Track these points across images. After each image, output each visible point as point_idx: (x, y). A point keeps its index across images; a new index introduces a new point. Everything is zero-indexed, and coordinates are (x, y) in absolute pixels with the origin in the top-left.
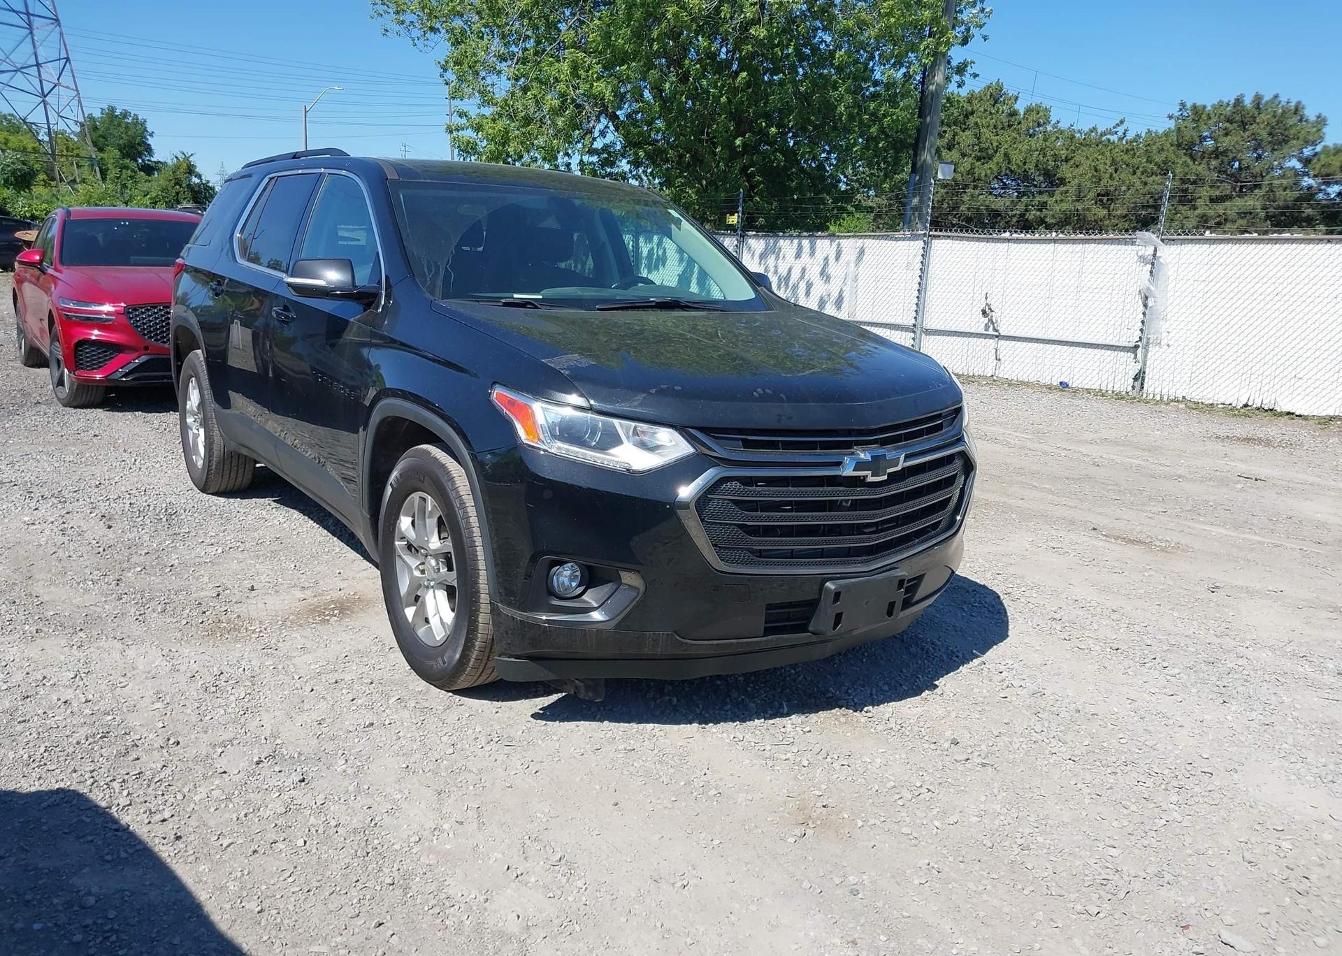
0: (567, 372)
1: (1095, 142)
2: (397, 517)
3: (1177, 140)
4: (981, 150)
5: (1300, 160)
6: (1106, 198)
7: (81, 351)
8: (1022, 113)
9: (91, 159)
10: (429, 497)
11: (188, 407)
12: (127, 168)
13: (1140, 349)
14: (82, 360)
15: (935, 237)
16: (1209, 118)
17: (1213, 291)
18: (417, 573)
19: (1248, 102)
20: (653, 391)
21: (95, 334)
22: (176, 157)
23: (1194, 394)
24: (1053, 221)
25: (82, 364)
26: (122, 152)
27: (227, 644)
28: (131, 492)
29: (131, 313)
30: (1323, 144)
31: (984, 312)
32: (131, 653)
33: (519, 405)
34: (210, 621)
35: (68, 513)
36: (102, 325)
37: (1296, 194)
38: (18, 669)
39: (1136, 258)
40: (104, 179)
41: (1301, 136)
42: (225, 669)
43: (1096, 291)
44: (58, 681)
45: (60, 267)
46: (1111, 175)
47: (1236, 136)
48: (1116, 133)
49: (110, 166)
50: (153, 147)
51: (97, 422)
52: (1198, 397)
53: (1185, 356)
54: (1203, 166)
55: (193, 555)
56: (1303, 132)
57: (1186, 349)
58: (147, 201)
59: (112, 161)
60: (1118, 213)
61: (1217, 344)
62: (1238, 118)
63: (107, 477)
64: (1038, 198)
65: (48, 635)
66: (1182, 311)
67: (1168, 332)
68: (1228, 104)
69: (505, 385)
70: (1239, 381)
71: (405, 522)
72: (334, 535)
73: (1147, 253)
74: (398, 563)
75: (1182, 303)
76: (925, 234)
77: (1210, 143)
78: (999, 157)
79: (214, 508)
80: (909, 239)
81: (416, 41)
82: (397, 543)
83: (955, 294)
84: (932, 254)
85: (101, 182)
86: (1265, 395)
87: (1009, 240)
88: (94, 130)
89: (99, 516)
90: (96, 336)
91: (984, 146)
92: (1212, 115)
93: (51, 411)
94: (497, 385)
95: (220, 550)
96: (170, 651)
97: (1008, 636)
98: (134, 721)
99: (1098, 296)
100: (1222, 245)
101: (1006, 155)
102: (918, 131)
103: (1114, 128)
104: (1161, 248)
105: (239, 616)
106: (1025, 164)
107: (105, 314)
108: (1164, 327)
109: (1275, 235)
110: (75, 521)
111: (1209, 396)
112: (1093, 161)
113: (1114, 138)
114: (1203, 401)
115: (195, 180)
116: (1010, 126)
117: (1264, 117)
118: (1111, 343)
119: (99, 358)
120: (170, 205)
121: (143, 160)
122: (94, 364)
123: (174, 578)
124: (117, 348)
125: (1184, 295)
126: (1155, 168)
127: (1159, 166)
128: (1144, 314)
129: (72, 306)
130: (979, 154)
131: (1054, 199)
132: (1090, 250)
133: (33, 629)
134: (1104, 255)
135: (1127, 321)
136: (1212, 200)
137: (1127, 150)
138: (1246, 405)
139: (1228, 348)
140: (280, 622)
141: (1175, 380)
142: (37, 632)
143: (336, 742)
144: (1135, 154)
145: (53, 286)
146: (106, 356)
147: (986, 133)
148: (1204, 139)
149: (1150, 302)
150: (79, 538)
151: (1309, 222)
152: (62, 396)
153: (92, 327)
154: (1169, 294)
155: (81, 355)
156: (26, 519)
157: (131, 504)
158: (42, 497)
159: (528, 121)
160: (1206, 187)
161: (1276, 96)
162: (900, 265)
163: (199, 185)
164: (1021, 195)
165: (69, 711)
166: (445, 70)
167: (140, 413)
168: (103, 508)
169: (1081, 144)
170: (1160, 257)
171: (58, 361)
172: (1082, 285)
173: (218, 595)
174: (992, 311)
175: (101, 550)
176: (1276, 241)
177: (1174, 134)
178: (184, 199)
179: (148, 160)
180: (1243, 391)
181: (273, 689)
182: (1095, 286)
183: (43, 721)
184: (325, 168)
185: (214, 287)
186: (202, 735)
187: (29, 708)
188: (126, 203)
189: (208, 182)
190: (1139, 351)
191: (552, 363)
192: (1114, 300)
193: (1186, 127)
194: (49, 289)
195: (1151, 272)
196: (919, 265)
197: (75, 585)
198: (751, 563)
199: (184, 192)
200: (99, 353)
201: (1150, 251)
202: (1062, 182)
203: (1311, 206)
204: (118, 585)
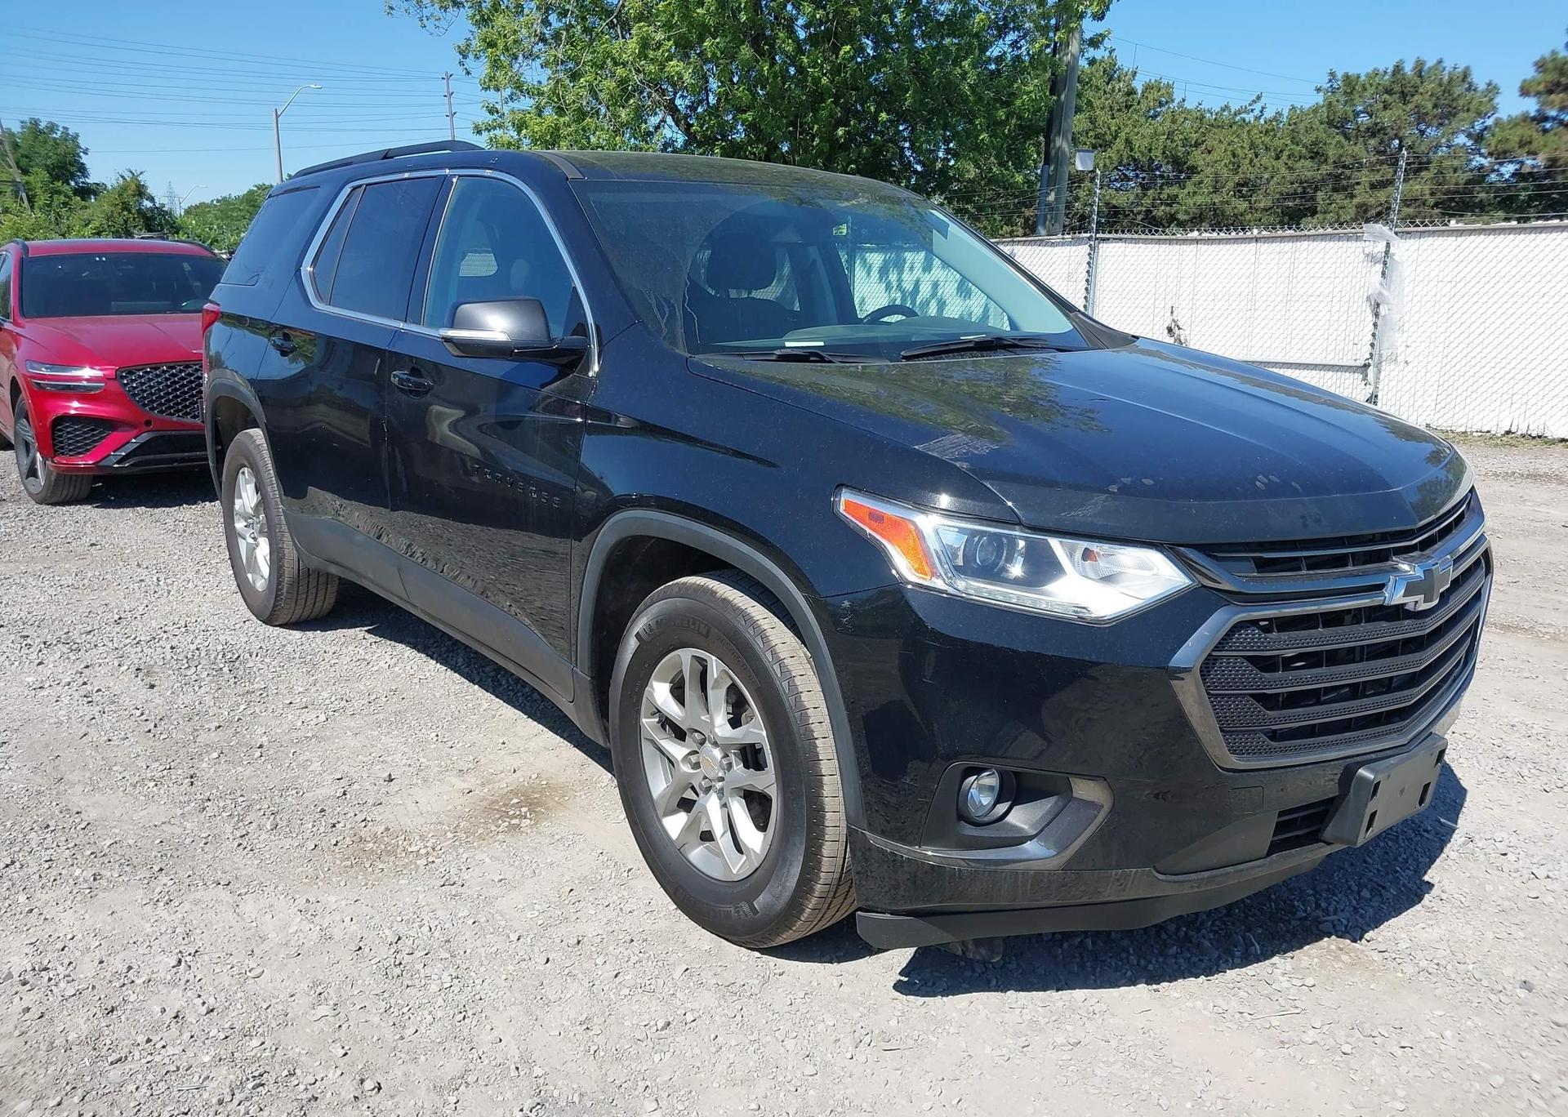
0: (965, 465)
1: (1228, 123)
2: (645, 682)
3: (1328, 117)
4: (1096, 137)
5: (1469, 136)
6: (1246, 189)
7: (60, 430)
8: (1140, 91)
9: (14, 183)
10: (714, 658)
11: (237, 507)
12: (59, 192)
13: (1371, 368)
14: (61, 442)
15: (1104, 240)
16: (1365, 89)
17: (1462, 293)
18: (686, 769)
19: (1408, 68)
20: (1114, 489)
21: (75, 406)
22: (122, 177)
23: (1440, 421)
24: (1186, 217)
25: (62, 448)
26: (51, 175)
27: (385, 880)
28: (166, 629)
29: (126, 377)
30: (1496, 115)
31: (1170, 330)
32: (249, 907)
33: (890, 519)
34: (348, 841)
35: (87, 667)
36: (84, 395)
37: (1469, 175)
38: (83, 954)
39: (1362, 256)
40: (32, 207)
41: (1472, 107)
42: (402, 929)
43: (1311, 299)
44: (153, 972)
45: (21, 320)
46: (1251, 161)
47: (1397, 109)
48: (1252, 110)
49: (38, 191)
50: (88, 166)
51: (89, 525)
52: (1445, 424)
53: (1428, 375)
54: (1359, 146)
55: (285, 726)
56: (1474, 103)
57: (1430, 366)
58: (88, 231)
59: (40, 185)
60: (1262, 205)
61: (1469, 358)
62: (1397, 88)
63: (128, 608)
64: (1167, 191)
65: (113, 885)
66: (1423, 320)
67: (1407, 347)
68: (1385, 72)
69: (857, 488)
70: (1498, 403)
71: (660, 692)
72: (472, 681)
73: (1376, 250)
74: (647, 750)
75: (1423, 310)
76: (1090, 238)
77: (1363, 119)
78: (1119, 144)
79: (289, 648)
80: (1070, 244)
81: (425, 22)
82: (644, 720)
83: (1132, 309)
84: (1099, 262)
85: (29, 212)
86: (1532, 419)
87: (1197, 241)
88: (14, 149)
89: (133, 669)
90: (76, 409)
91: (1100, 131)
92: (1368, 86)
93: (23, 513)
94: (844, 490)
95: (322, 718)
96: (308, 901)
97: (1465, 790)
98: (296, 1045)
99: (1313, 306)
100: (1472, 237)
101: (1128, 142)
102: (1051, 112)
103: (1250, 105)
104: (1396, 243)
105: (387, 829)
106: (1150, 150)
107: (87, 380)
108: (1401, 340)
109: (1540, 222)
110: (100, 679)
111: (1460, 423)
112: (1229, 144)
113: (1250, 117)
114: (1453, 428)
115: (147, 204)
116: (1128, 107)
117: (1429, 86)
118: (1332, 363)
119: (85, 439)
120: (117, 234)
121: (76, 183)
122: (79, 447)
123: (269, 767)
124: (109, 424)
125: (1425, 299)
126: (1304, 151)
127: (1307, 148)
128: (1375, 325)
129: (44, 371)
130: (1094, 141)
131: (1186, 191)
132: (1302, 249)
133: (89, 874)
134: (1321, 255)
135: (1352, 334)
136: (1373, 186)
137: (1267, 131)
138: (1508, 432)
139: (1484, 362)
140: (449, 835)
141: (1417, 405)
142: (95, 880)
143: (626, 1063)
144: (1275, 135)
145: (15, 348)
146: (94, 435)
147: (1103, 117)
148: (1357, 114)
149: (1383, 310)
150: (113, 707)
151: (1481, 208)
152: (36, 490)
153: (70, 398)
154: (1406, 299)
155: (61, 436)
156: (30, 680)
157: (172, 648)
158: (45, 643)
159: (581, 114)
160: (1365, 171)
161: (1440, 62)
162: (1059, 276)
163: (151, 209)
164: (1145, 188)
165: (187, 1035)
166: (465, 57)
167: (143, 508)
168: (134, 656)
169: (1212, 125)
170: (1394, 254)
171: (27, 444)
172: (1294, 292)
173: (344, 794)
174: (1179, 329)
175: (151, 726)
176: (1541, 230)
177: (1324, 109)
178: (135, 227)
179: (83, 183)
180: (1503, 415)
181: (485, 962)
182: (1310, 293)
183: (149, 1058)
184: (450, 168)
185: (279, 342)
186: (411, 1067)
187: (121, 1031)
188: (63, 236)
189: (163, 205)
190: (1371, 371)
191: (931, 449)
192: (1334, 309)
193: (1338, 101)
194: (10, 351)
195: (1383, 274)
196: (1085, 275)
197: (130, 789)
198: (1269, 752)
199: (134, 219)
200: (85, 433)
201: (1381, 247)
202: (1193, 170)
203: (1484, 190)
204: (192, 783)
